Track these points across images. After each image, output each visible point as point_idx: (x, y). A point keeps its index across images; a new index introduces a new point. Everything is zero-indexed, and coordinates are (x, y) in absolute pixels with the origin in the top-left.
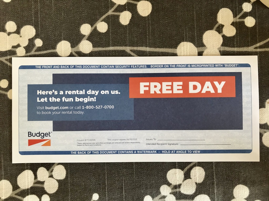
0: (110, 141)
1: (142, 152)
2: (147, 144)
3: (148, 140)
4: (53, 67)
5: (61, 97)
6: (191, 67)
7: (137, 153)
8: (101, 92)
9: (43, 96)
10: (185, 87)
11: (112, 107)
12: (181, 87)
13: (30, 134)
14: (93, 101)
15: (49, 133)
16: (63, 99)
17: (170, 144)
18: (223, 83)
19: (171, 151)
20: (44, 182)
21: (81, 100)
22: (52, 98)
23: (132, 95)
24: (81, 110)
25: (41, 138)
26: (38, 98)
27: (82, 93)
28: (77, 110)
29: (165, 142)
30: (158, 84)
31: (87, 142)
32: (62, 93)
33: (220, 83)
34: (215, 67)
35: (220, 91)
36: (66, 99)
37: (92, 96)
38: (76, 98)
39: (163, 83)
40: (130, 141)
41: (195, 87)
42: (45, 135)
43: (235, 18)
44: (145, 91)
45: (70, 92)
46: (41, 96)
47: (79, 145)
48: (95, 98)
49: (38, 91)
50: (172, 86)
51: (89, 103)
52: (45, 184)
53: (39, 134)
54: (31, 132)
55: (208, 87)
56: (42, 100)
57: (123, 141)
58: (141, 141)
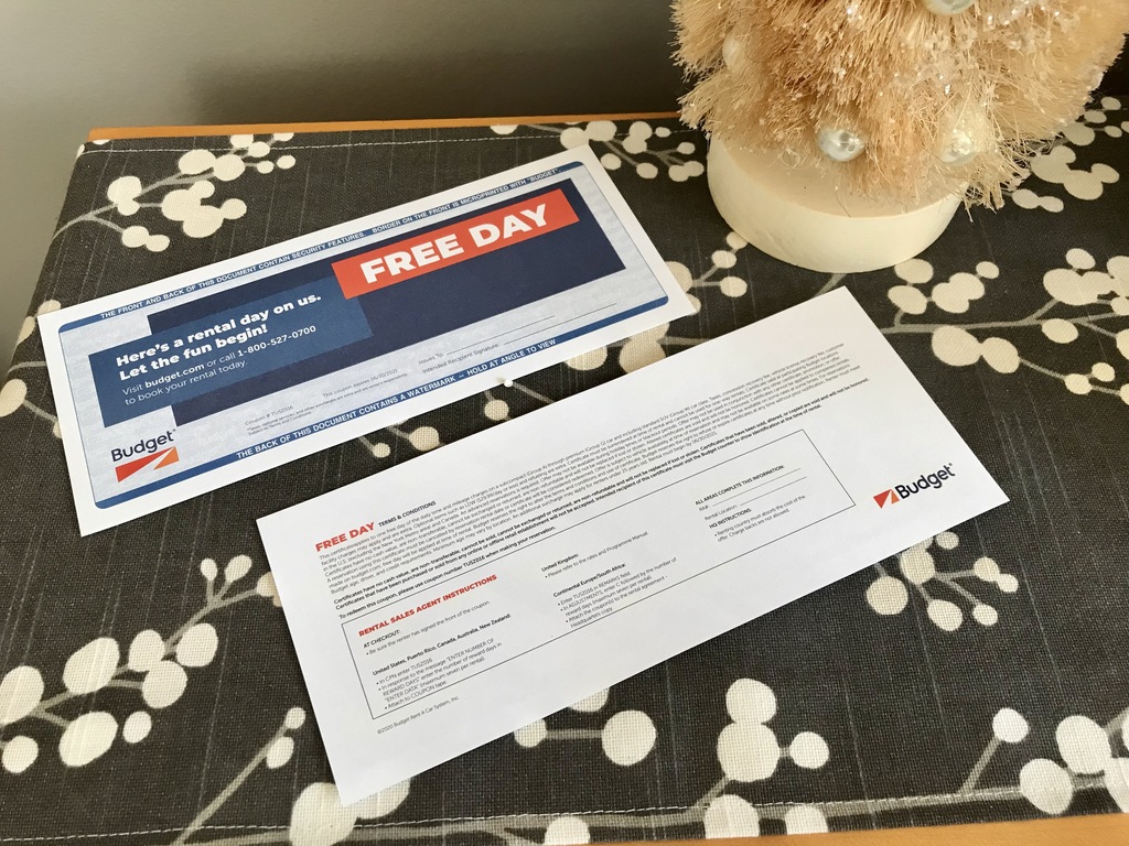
0: (330, 398)
1: (421, 390)
2: (424, 371)
3: (425, 361)
4: (144, 304)
5: (179, 351)
6: (460, 205)
7: (408, 398)
8: (276, 311)
9: (135, 365)
10: (465, 240)
11: (313, 329)
12: (456, 244)
13: (117, 454)
14: (260, 332)
15: (169, 434)
16: (186, 353)
17: (481, 352)
18: (541, 208)
19: (488, 364)
21: (231, 340)
22: (157, 361)
23: (350, 293)
24: (238, 359)
25: (149, 451)
26: (122, 373)
27: (227, 327)
28: (228, 363)
29: (464, 352)
30: (405, 256)
31: (272, 418)
32: (179, 343)
33: (535, 210)
34: (510, 188)
35: (541, 222)
36: (193, 351)
37: (253, 325)
38: (217, 341)
39: (413, 249)
40: (382, 380)
41: (486, 234)
42: (159, 441)
44: (377, 276)
45: (199, 336)
46: (127, 368)
47: (255, 431)
48: (264, 326)
49: (118, 359)
50: (435, 248)
51: (252, 341)
53: (142, 444)
54: (119, 450)
55: (513, 225)
56: (134, 373)
57: (361, 386)
58: (408, 371)
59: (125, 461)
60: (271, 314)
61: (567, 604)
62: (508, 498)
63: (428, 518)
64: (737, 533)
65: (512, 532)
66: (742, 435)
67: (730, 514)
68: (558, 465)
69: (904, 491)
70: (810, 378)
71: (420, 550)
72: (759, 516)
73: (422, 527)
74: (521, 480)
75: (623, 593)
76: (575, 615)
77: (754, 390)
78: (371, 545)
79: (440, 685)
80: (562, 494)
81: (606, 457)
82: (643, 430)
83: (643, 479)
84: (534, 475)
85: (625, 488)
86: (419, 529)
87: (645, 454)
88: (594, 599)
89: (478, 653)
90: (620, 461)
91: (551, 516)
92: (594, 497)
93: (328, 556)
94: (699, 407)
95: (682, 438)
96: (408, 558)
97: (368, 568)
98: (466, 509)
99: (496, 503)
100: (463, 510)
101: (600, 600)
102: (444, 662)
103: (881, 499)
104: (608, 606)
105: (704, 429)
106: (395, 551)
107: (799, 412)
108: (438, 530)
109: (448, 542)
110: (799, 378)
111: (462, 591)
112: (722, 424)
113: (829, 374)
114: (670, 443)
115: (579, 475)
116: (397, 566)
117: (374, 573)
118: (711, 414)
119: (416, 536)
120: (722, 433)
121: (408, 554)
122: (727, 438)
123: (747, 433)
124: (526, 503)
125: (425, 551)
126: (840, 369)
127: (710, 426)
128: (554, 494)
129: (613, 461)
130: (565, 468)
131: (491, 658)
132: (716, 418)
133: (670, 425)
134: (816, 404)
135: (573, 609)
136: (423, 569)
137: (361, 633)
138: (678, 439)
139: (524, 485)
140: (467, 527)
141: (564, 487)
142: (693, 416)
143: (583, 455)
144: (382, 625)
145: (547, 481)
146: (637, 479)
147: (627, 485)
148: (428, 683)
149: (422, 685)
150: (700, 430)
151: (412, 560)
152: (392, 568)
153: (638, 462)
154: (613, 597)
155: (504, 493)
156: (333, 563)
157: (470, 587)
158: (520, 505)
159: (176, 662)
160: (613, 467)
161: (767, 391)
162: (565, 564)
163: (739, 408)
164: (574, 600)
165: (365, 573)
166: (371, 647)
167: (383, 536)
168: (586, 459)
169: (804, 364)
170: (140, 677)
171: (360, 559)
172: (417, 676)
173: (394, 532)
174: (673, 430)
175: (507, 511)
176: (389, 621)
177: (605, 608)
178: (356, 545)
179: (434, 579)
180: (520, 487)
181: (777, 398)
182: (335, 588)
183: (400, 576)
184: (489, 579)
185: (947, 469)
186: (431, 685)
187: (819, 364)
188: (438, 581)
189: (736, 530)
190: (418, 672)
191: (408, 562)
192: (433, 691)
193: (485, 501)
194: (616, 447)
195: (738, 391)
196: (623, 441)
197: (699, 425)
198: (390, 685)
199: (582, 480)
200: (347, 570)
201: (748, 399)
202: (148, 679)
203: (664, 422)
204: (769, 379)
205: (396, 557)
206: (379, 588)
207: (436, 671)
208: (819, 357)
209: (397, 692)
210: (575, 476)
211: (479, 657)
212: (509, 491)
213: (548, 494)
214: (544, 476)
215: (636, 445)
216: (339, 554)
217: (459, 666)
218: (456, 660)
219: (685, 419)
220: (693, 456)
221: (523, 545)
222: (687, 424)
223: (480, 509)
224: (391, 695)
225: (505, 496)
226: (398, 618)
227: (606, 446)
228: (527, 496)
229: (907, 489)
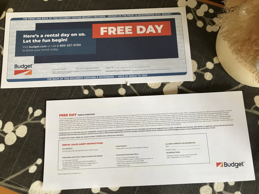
0: (78, 70)
1: (103, 77)
2: (106, 71)
3: (108, 68)
4: (36, 19)
5: (41, 39)
6: (138, 16)
7: (99, 78)
8: (72, 35)
9: (28, 39)
10: (134, 30)
11: (80, 45)
12: (131, 30)
13: (16, 66)
14: (65, 41)
15: (31, 65)
16: (43, 40)
17: (124, 71)
18: (162, 26)
19: (125, 75)
21: (56, 40)
22: (34, 40)
23: (95, 36)
24: (56, 48)
25: (25, 69)
26: (24, 40)
27: (57, 35)
28: (53, 48)
29: (120, 69)
30: (114, 29)
31: (60, 71)
32: (42, 36)
33: (159, 26)
34: (155, 15)
35: (159, 31)
36: (45, 40)
37: (64, 38)
38: (53, 39)
39: (118, 27)
40: (93, 69)
41: (141, 30)
42: (28, 66)
44: (104, 33)
45: (48, 36)
46: (26, 39)
47: (54, 73)
48: (67, 39)
49: (24, 35)
50: (124, 29)
51: (62, 43)
53: (23, 66)
54: (17, 65)
55: (151, 29)
56: (27, 41)
57: (87, 69)
58: (102, 69)
59: (17, 69)
60: (70, 35)
61: (118, 159)
62: (115, 121)
63: (91, 118)
64: (173, 158)
65: (112, 132)
66: (189, 128)
67: (174, 151)
68: (132, 116)
69: (226, 165)
70: (216, 118)
72: (181, 155)
73: (89, 120)
74: (120, 117)
75: (134, 162)
76: (119, 163)
77: (198, 115)
78: (74, 120)
79: (77, 168)
80: (130, 126)
81: (147, 119)
82: (161, 115)
83: (154, 130)
84: (125, 117)
85: (148, 131)
86: (88, 120)
87: (158, 123)
88: (126, 161)
90: (150, 122)
91: (124, 131)
92: (138, 130)
93: (61, 119)
94: (180, 114)
95: (170, 122)
96: (82, 128)
97: (71, 127)
98: (102, 120)
99: (111, 121)
100: (101, 120)
101: (127, 162)
102: (81, 162)
103: (218, 164)
104: (129, 164)
105: (178, 122)
106: (79, 124)
107: (208, 127)
108: (93, 123)
109: (94, 127)
110: (213, 116)
111: (92, 144)
112: (184, 122)
113: (223, 118)
114: (166, 122)
115: (137, 122)
116: (78, 129)
117: (72, 129)
118: (182, 118)
119: (86, 122)
120: (183, 125)
121: (82, 127)
122: (183, 127)
123: (190, 128)
124: (119, 124)
125: (87, 128)
126: (227, 118)
127: (180, 122)
128: (128, 125)
129: (148, 121)
130: (133, 118)
131: (93, 166)
132: (183, 119)
133: (169, 116)
134: (214, 127)
135: (119, 161)
136: (85, 133)
137: (63, 145)
138: (169, 122)
139: (121, 119)
140: (101, 125)
141: (131, 124)
142: (177, 116)
143: (140, 116)
144: (69, 145)
145: (127, 120)
146: (152, 130)
147: (148, 130)
148: (75, 166)
149: (73, 166)
150: (177, 122)
151: (83, 129)
152: (77, 129)
153: (155, 125)
154: (131, 162)
155: (114, 119)
156: (62, 122)
157: (95, 143)
158: (117, 124)
159: (15, 134)
160: (147, 123)
161: (202, 117)
162: (122, 147)
163: (191, 119)
164: (121, 159)
165: (69, 128)
166: (64, 150)
167: (78, 119)
168: (141, 118)
169: (217, 112)
170: (5, 134)
171: (69, 123)
172: (73, 163)
173: (81, 119)
174: (169, 118)
175: (113, 125)
176: (71, 144)
177: (128, 164)
178: (70, 118)
179: (87, 137)
180: (119, 119)
181: (203, 120)
182: (60, 129)
183: (78, 132)
184: (101, 143)
185: (242, 163)
186: (75, 167)
187: (221, 114)
188: (87, 138)
189: (173, 157)
190: (73, 162)
192: (75, 169)
193: (108, 119)
194: (151, 117)
195: (193, 113)
196: (153, 116)
197: (177, 120)
198: (65, 162)
199: (137, 123)
200: (65, 125)
201: (195, 117)
202: (7, 136)
203: (168, 115)
204: (204, 113)
205: (79, 126)
206: (72, 134)
207: (78, 164)
208: (222, 112)
209: (66, 165)
210: (135, 122)
211: (90, 164)
212: (116, 119)
213: (126, 124)
214: (127, 118)
215: (156, 119)
216: (64, 119)
217: (84, 165)
218: (84, 163)
219: (174, 116)
220: (171, 129)
221: (113, 137)
222: (174, 118)
223: (106, 121)
224: (64, 165)
225: (114, 120)
226: (73, 144)
227: (148, 116)
228: (120, 122)
229: (227, 164)
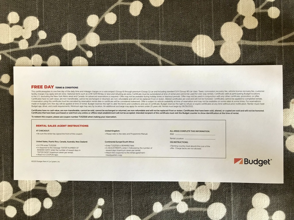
20: (47, 184)
43: (257, 9)
52: (48, 187)
61: (108, 147)
62: (105, 98)
63: (73, 93)
64: (178, 149)
65: (100, 112)
66: (202, 112)
67: (180, 140)
68: (129, 93)
70: (242, 100)
71: (66, 104)
72: (189, 146)
73: (70, 95)
74: (112, 93)
75: (128, 152)
76: (109, 152)
77: (218, 95)
78: (50, 94)
79: (56, 155)
80: (125, 105)
81: (147, 98)
82: (166, 93)
83: (156, 113)
84: (118, 93)
85: (148, 113)
86: (68, 95)
87: (163, 103)
88: (118, 149)
89: (72, 150)
90: (152, 102)
91: (117, 112)
92: (135, 112)
93: (34, 92)
94: (193, 93)
95: (179, 103)
96: (61, 105)
97: (46, 103)
98: (88, 95)
99: (99, 98)
100: (87, 95)
101: (119, 151)
102: (60, 148)
103: (236, 160)
104: (121, 154)
105: (190, 103)
106: (58, 100)
107: (229, 112)
108: (75, 99)
109: (77, 105)
110: (238, 98)
111: (75, 126)
112: (197, 104)
113: (250, 101)
114: (174, 103)
115: (134, 100)
116: (56, 106)
117: (48, 105)
118: (196, 98)
119: (67, 98)
120: (196, 107)
122: (196, 111)
123: (204, 112)
124: (111, 103)
125: (67, 105)
126: (256, 101)
127: (192, 103)
128: (122, 104)
129: (149, 100)
130: (130, 95)
131: (75, 153)
132: (196, 100)
133: (178, 95)
134: (237, 112)
135: (109, 149)
136: (65, 112)
137: (37, 126)
138: (177, 103)
139: (113, 95)
140: (86, 103)
141: (127, 103)
142: (188, 95)
143: (139, 93)
144: (44, 126)
145: (122, 98)
146: (154, 112)
147: (149, 112)
148: (52, 153)
149: (50, 152)
150: (188, 103)
151: (62, 106)
152: (54, 106)
153: (158, 105)
154: (124, 152)
155: (104, 95)
156: (35, 95)
157: (78, 126)
158: (108, 103)
160: (148, 103)
161: (223, 98)
162: (114, 132)
163: (207, 100)
164: (111, 147)
165: (45, 104)
166: (38, 132)
167: (55, 93)
168: (140, 95)
169: (243, 93)
171: (45, 98)
172: (50, 149)
173: (60, 93)
174: (177, 98)
175: (102, 103)
176: (47, 126)
177: (120, 154)
178: (45, 92)
179: (67, 117)
180: (111, 95)
181: (224, 103)
182: (33, 105)
183: (56, 111)
184: (86, 126)
185: (269, 160)
186: (53, 154)
187: (249, 95)
189: (178, 147)
190: (50, 148)
191: (60, 106)
192: (53, 156)
193: (96, 95)
194: (153, 95)
195: (211, 93)
196: (157, 94)
197: (189, 100)
198: (40, 148)
199: (134, 103)
200: (39, 100)
201: (213, 98)
203: (176, 93)
204: (226, 93)
205: (57, 103)
206: (48, 112)
207: (56, 150)
208: (251, 92)
209: (42, 151)
210: (133, 100)
211: (71, 152)
212: (106, 95)
213: (120, 103)
214: (121, 95)
215: (160, 98)
216: (38, 93)
217: (64, 151)
218: (64, 149)
219: (184, 95)
220: (179, 112)
221: (102, 118)
222: (184, 98)
223: (93, 98)
224: (40, 151)
225: (104, 97)
226: (50, 126)
227: (149, 93)
228: (112, 100)
229: (248, 161)
